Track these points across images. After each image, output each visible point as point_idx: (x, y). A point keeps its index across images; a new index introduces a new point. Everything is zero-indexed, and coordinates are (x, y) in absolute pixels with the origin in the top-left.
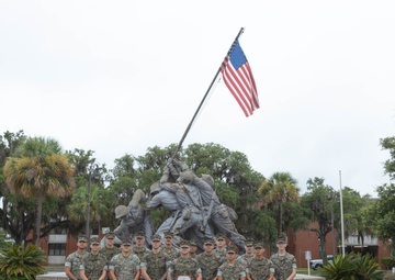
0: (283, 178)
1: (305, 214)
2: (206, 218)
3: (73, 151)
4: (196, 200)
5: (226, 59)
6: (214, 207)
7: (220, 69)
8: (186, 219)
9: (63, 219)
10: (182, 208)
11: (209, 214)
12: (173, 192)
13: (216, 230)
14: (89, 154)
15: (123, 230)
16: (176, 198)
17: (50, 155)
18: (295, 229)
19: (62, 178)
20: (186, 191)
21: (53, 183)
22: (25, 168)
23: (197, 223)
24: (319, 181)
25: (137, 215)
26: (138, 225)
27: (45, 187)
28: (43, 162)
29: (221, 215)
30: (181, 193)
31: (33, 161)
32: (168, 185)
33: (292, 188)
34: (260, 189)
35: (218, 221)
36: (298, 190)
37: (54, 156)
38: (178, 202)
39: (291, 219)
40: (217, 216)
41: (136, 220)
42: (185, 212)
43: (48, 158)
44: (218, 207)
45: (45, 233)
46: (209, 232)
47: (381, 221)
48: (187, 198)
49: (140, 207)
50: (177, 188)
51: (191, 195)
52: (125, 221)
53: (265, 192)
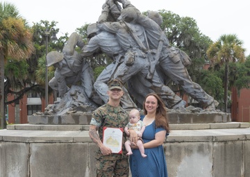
0: (230, 39)
1: (249, 73)
2: (153, 64)
3: (39, 23)
4: (141, 41)
6: (163, 50)
8: (129, 65)
9: (36, 84)
10: (125, 52)
11: (157, 58)
12: (113, 33)
13: (166, 77)
14: (53, 24)
16: (117, 40)
17: (6, 18)
18: (240, 86)
19: (20, 40)
20: (129, 31)
21: (12, 46)
23: (142, 69)
25: (72, 62)
27: (5, 50)
29: (171, 59)
30: (122, 33)
32: (107, 24)
33: (239, 49)
34: (208, 51)
35: (168, 67)
36: (244, 50)
37: (11, 20)
38: (119, 45)
39: (236, 78)
40: (167, 61)
41: (72, 68)
42: (127, 56)
43: (4, 21)
44: (168, 50)
45: (21, 95)
46: (157, 80)
48: (130, 39)
49: (76, 53)
50: (118, 28)
51: (135, 35)
52: (60, 70)
53: (213, 53)
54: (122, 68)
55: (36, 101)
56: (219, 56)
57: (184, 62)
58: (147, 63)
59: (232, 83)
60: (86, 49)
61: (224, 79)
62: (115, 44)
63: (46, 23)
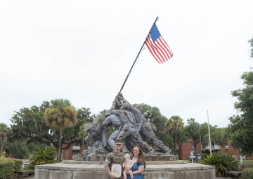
0: (176, 118)
1: (186, 135)
2: (138, 130)
3: (81, 109)
4: (132, 119)
5: (148, 36)
6: (143, 124)
7: (145, 42)
8: (126, 131)
9: (78, 139)
10: (124, 124)
11: (140, 127)
12: (118, 115)
13: (144, 137)
14: (88, 109)
15: (89, 138)
16: (120, 118)
18: (182, 142)
19: (71, 117)
20: (126, 114)
21: (67, 120)
22: (53, 113)
23: (132, 133)
24: (193, 120)
25: (97, 129)
26: (98, 135)
27: (63, 122)
28: (62, 110)
29: (147, 128)
30: (122, 115)
31: (57, 109)
32: (115, 111)
33: (181, 123)
34: (166, 124)
35: (145, 132)
36: (183, 124)
37: (67, 107)
38: (121, 121)
39: (180, 137)
40: (145, 129)
41: (96, 132)
42: (125, 126)
43: (64, 108)
44: (145, 123)
46: (140, 138)
47: (233, 135)
48: (126, 118)
49: (99, 124)
50: (120, 112)
51: (129, 116)
52: (91, 133)
53: (168, 125)
54: (122, 132)
55: (77, 148)
56: (171, 126)
57: (153, 130)
58: (135, 130)
59: (178, 140)
60: (104, 123)
61: (174, 137)
62: (119, 120)
63: (85, 109)
